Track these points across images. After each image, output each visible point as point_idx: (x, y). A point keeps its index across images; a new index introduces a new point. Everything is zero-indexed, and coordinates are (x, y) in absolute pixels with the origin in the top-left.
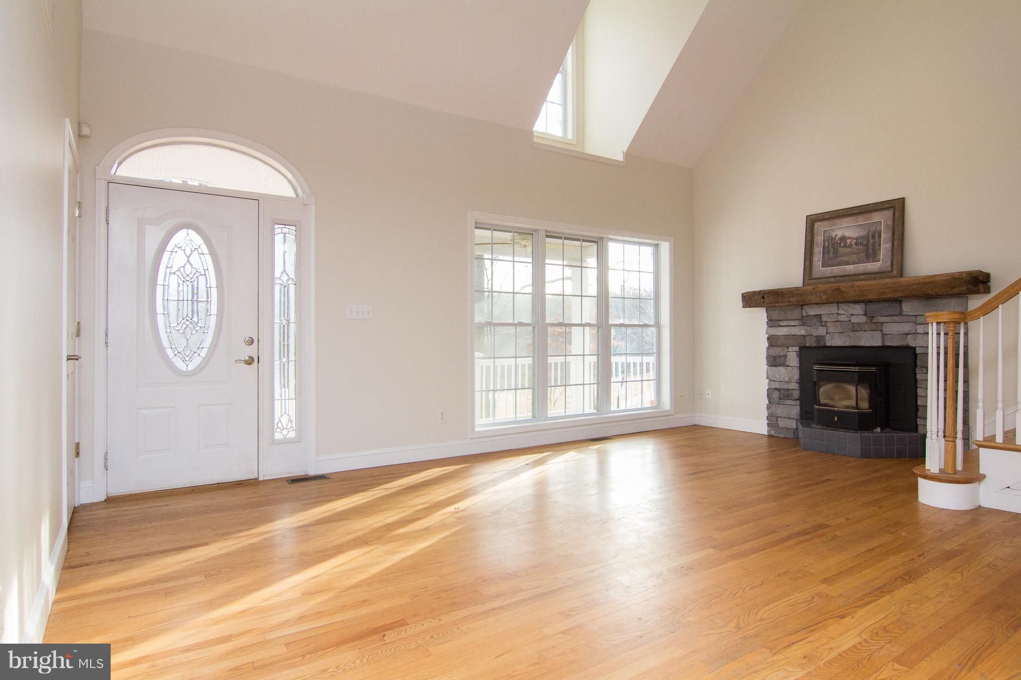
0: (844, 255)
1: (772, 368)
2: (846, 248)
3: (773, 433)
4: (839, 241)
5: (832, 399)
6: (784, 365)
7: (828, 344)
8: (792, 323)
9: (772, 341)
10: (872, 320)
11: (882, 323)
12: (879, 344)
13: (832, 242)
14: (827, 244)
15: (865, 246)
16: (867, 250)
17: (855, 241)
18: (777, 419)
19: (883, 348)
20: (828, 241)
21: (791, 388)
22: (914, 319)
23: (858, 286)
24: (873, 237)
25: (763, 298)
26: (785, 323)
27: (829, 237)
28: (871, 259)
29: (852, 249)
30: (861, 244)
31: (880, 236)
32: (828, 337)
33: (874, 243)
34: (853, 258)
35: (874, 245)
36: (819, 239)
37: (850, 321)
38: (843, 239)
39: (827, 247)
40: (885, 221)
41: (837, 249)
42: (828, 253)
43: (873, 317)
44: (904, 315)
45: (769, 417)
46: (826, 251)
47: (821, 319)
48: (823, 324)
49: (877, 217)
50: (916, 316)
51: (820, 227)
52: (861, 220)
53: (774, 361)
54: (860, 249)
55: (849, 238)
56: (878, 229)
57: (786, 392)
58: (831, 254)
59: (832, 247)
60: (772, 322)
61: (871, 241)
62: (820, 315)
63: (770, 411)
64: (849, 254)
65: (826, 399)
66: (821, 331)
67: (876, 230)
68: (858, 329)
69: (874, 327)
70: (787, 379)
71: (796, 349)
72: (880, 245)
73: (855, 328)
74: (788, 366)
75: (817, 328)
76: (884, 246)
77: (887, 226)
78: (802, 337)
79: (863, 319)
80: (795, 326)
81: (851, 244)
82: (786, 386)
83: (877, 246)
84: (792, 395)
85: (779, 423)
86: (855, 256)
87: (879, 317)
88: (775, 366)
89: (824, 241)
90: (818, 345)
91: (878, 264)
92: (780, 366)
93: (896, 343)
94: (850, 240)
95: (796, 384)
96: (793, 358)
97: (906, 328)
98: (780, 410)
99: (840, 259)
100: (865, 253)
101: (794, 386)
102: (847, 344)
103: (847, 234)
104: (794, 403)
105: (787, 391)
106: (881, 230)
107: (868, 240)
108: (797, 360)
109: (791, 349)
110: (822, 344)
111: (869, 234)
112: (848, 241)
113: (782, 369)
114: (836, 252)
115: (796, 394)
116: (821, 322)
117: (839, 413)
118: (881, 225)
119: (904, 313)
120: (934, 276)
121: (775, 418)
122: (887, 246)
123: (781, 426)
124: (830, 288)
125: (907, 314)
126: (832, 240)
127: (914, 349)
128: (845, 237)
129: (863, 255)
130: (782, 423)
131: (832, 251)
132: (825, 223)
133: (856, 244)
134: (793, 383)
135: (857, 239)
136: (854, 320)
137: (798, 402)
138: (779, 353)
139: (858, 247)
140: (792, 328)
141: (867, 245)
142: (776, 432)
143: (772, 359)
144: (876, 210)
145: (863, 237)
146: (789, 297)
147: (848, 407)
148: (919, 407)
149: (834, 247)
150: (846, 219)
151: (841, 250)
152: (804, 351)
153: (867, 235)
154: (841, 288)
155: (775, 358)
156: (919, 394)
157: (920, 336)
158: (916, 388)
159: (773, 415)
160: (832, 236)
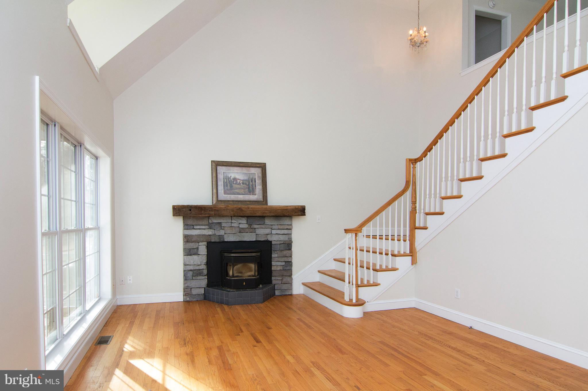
0: (237, 189)
1: (188, 256)
2: (237, 184)
3: (188, 299)
4: (233, 180)
5: (241, 273)
6: (197, 254)
7: (226, 240)
8: (203, 227)
9: (187, 239)
10: (251, 226)
11: (255, 229)
12: (254, 240)
13: (228, 180)
14: (225, 181)
15: (247, 185)
16: (249, 188)
17: (242, 182)
18: (191, 289)
19: (256, 241)
20: (226, 179)
21: (201, 269)
22: (271, 227)
23: (251, 208)
24: (252, 181)
25: (190, 210)
26: (198, 227)
27: (227, 176)
28: (251, 193)
29: (240, 186)
30: (246, 184)
31: (255, 182)
32: (225, 236)
33: (252, 184)
34: (242, 192)
35: (252, 186)
36: (221, 177)
37: (239, 227)
38: (235, 179)
39: (226, 183)
40: (258, 174)
41: (232, 185)
42: (227, 186)
43: (251, 225)
44: (266, 225)
45: (185, 289)
46: (225, 185)
47: (221, 225)
48: (222, 228)
49: (253, 170)
50: (272, 225)
51: (221, 170)
52: (245, 170)
53: (189, 252)
54: (245, 187)
55: (239, 179)
56: (254, 177)
57: (199, 272)
58: (229, 187)
59: (229, 183)
60: (187, 226)
61: (251, 183)
62: (221, 223)
63: (186, 285)
64: (239, 189)
65: (237, 273)
66: (222, 232)
67: (253, 178)
68: (243, 232)
69: (251, 230)
70: (199, 264)
71: (205, 243)
72: (255, 186)
73: (242, 231)
74: (199, 255)
75: (219, 231)
76: (258, 187)
77: (258, 177)
78: (209, 236)
79: (246, 226)
80: (205, 229)
81: (240, 183)
82: (197, 268)
83: (254, 186)
84: (202, 273)
85: (192, 292)
86: (242, 190)
87: (254, 225)
88: (190, 255)
89: (224, 178)
90: (220, 241)
91: (256, 196)
92: (194, 255)
93: (262, 239)
94: (239, 181)
95: (205, 266)
96: (203, 249)
97: (268, 231)
98: (193, 283)
99: (234, 191)
100: (248, 190)
101: (203, 267)
102: (237, 240)
103: (237, 177)
104: (203, 277)
105: (200, 270)
106: (256, 178)
107: (249, 183)
108: (206, 250)
109: (200, 244)
110: (222, 240)
111: (249, 178)
112: (238, 181)
113: (195, 257)
114: (231, 186)
115: (205, 272)
116: (221, 227)
117: (246, 280)
118: (255, 175)
119: (266, 224)
120: (287, 206)
121: (190, 289)
122: (260, 187)
123: (194, 294)
124: (235, 208)
125: (268, 224)
126: (228, 178)
127: (271, 242)
128: (236, 178)
129: (247, 190)
130: (195, 292)
131: (229, 185)
132: (224, 168)
133: (243, 183)
134: (202, 266)
135: (243, 180)
136: (241, 226)
137: (206, 277)
138: (193, 247)
139: (244, 185)
140: (203, 230)
141: (249, 185)
142: (191, 298)
143: (188, 251)
144: (253, 167)
145: (246, 180)
146: (209, 211)
147: (250, 276)
148: (273, 271)
149: (230, 183)
150: (236, 168)
151: (235, 186)
152: (210, 245)
153: (248, 179)
154: (242, 208)
155: (190, 249)
156: (273, 264)
157: (274, 235)
158: (271, 261)
159: (188, 287)
160: (228, 176)
